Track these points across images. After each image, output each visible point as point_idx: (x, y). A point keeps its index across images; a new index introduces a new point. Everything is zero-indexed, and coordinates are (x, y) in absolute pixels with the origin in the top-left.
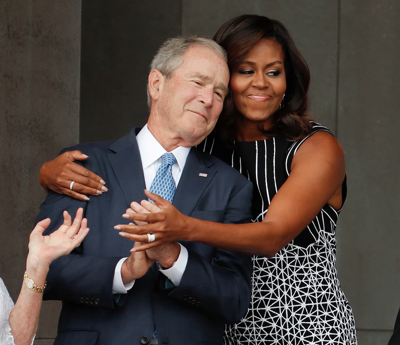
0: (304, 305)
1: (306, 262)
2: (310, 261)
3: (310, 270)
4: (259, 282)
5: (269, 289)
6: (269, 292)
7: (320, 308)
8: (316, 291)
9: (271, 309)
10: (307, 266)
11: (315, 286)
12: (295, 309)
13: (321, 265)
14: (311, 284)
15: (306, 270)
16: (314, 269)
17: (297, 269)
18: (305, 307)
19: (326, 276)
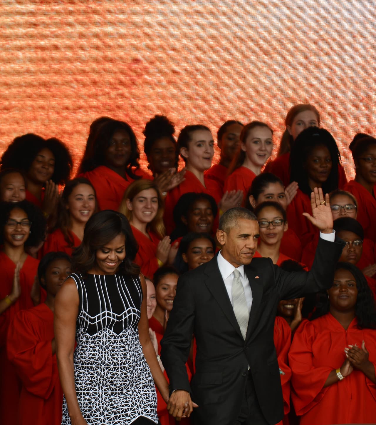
0: (112, 366)
1: (117, 342)
2: (120, 342)
3: (119, 347)
4: (91, 351)
5: (95, 356)
6: (95, 358)
7: (121, 368)
8: (119, 359)
9: (96, 367)
10: (118, 345)
11: (119, 356)
12: (107, 368)
13: (125, 345)
14: (118, 355)
15: (117, 347)
16: (121, 347)
17: (112, 346)
18: (113, 367)
19: (127, 351)
